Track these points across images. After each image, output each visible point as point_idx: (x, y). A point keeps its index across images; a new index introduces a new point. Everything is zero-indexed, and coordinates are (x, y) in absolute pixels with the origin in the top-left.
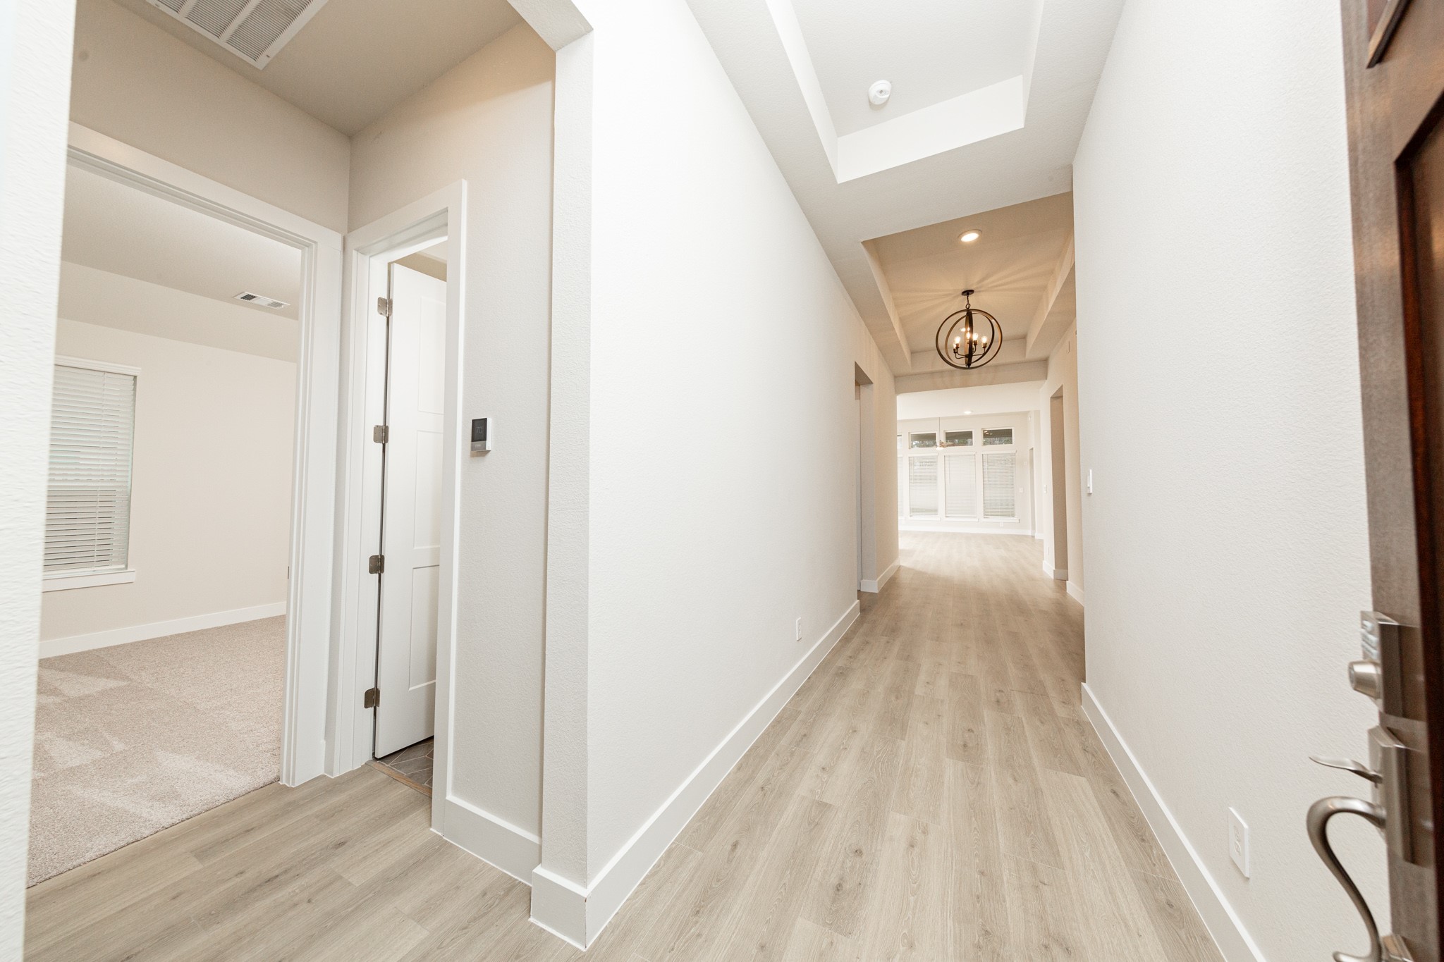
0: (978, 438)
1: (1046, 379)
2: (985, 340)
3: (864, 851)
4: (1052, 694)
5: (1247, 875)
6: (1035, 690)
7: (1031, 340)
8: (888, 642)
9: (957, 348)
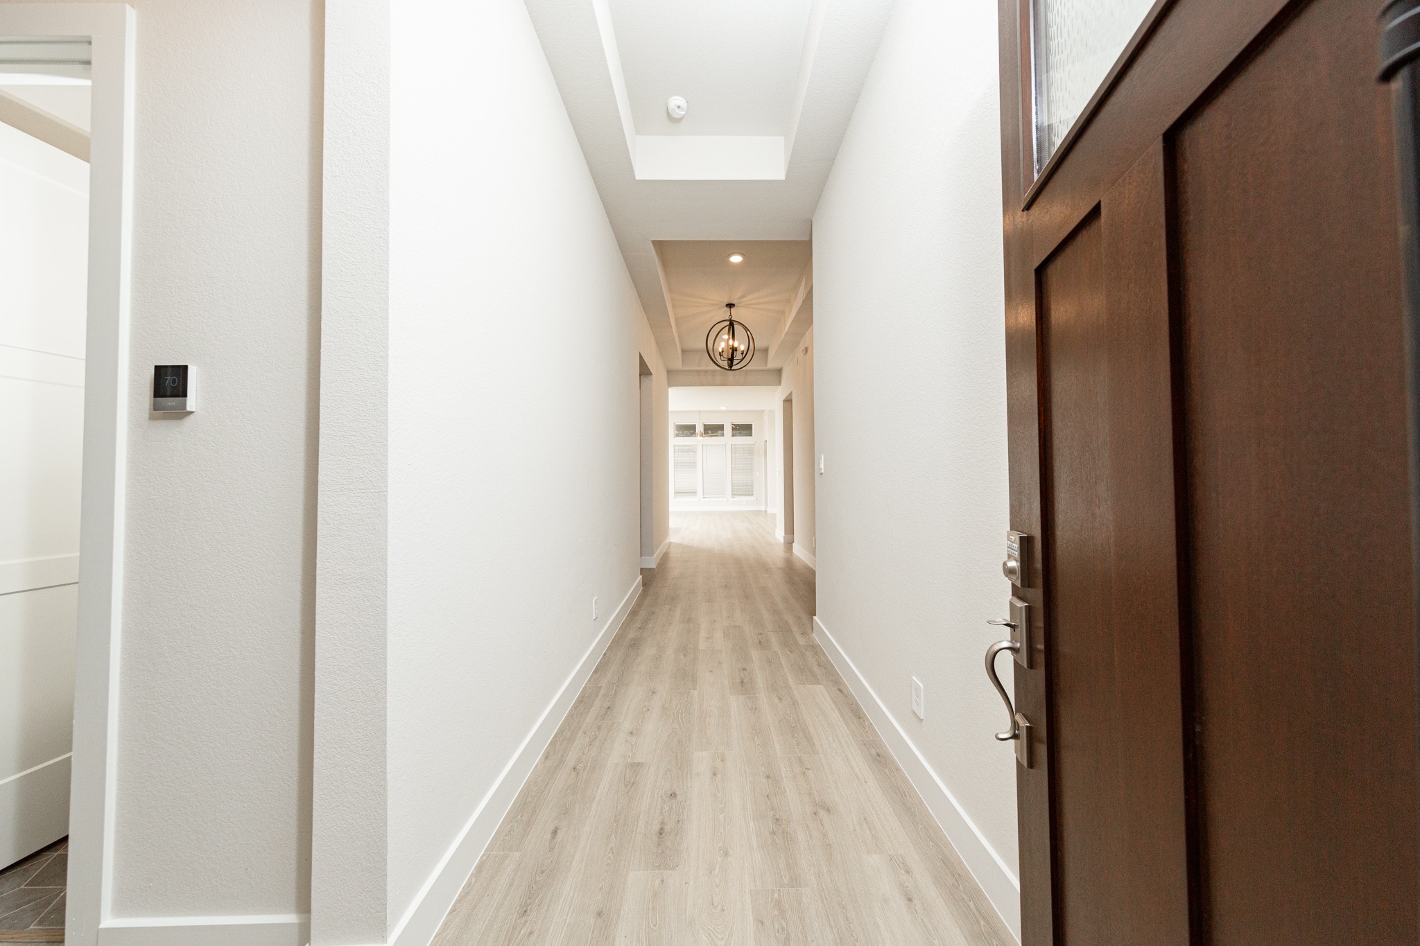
0: (728, 430)
1: (780, 383)
2: (742, 348)
3: (678, 793)
4: (795, 629)
5: (922, 718)
6: (784, 630)
7: (771, 353)
8: (670, 610)
9: (723, 351)
